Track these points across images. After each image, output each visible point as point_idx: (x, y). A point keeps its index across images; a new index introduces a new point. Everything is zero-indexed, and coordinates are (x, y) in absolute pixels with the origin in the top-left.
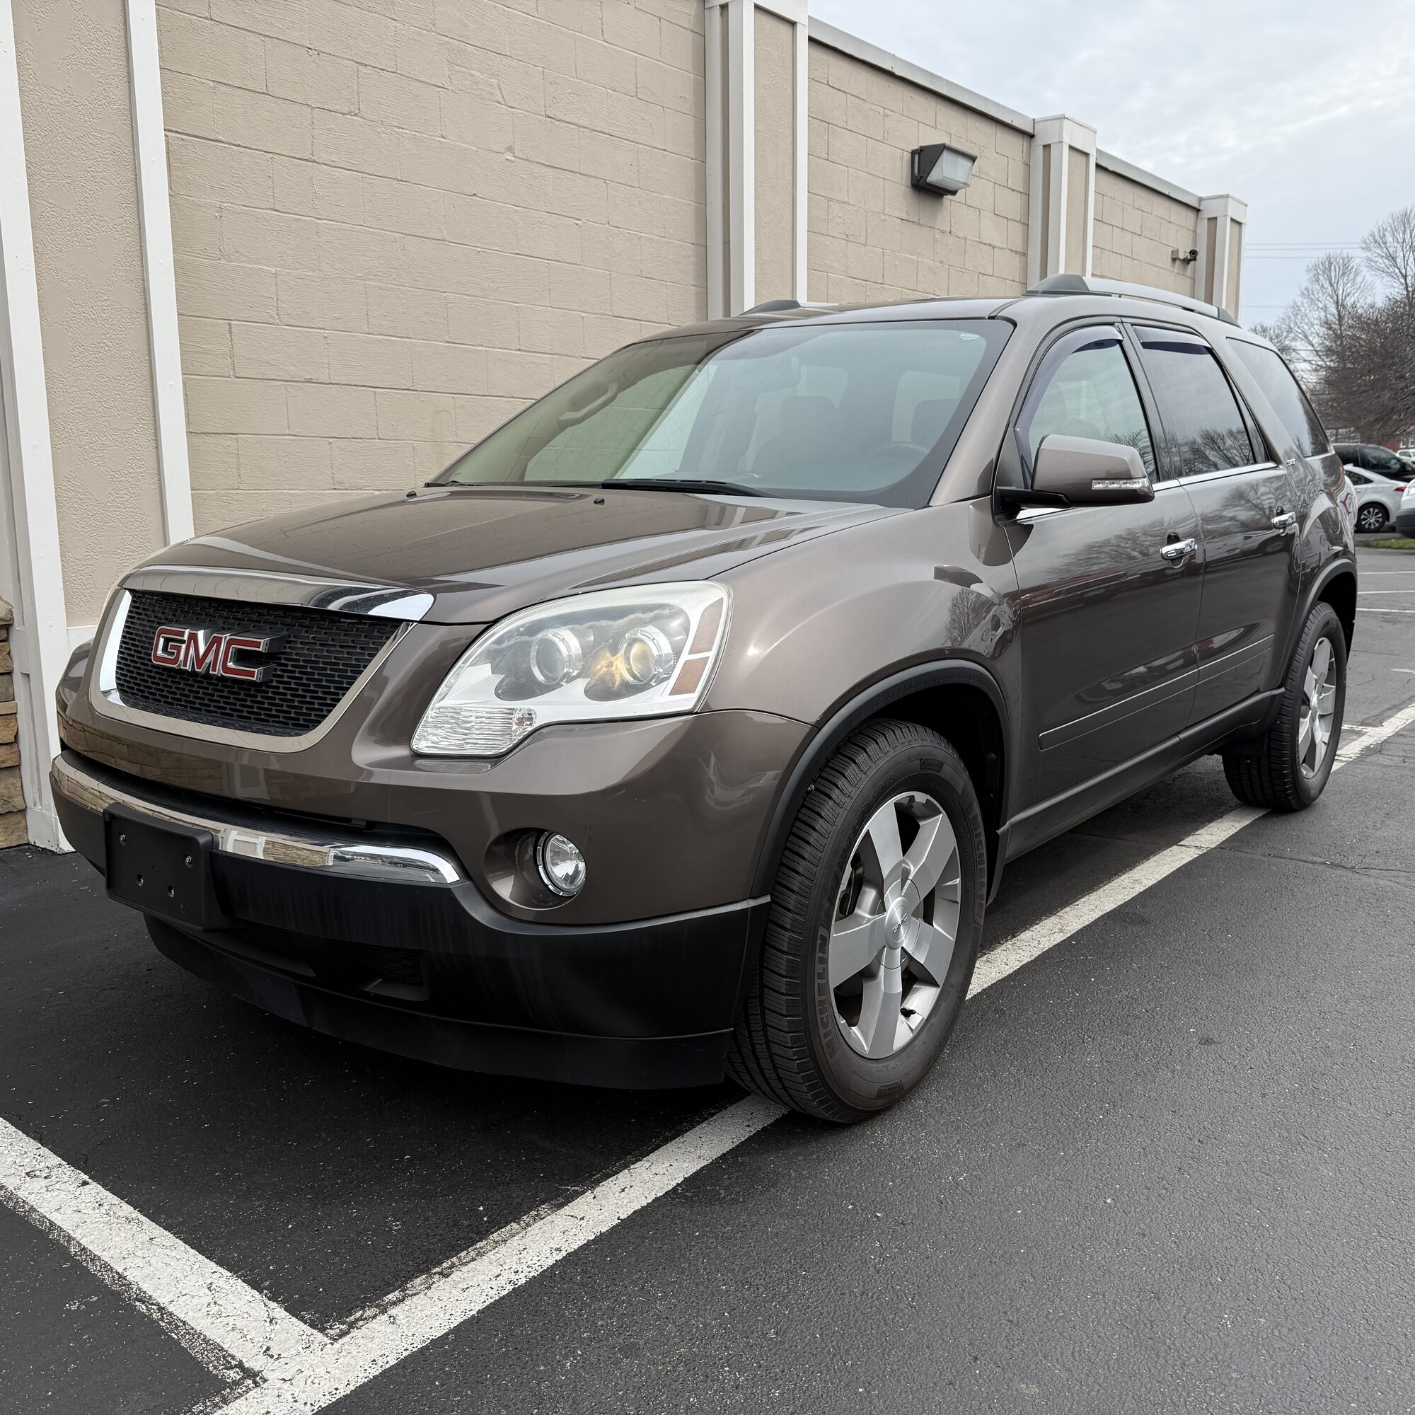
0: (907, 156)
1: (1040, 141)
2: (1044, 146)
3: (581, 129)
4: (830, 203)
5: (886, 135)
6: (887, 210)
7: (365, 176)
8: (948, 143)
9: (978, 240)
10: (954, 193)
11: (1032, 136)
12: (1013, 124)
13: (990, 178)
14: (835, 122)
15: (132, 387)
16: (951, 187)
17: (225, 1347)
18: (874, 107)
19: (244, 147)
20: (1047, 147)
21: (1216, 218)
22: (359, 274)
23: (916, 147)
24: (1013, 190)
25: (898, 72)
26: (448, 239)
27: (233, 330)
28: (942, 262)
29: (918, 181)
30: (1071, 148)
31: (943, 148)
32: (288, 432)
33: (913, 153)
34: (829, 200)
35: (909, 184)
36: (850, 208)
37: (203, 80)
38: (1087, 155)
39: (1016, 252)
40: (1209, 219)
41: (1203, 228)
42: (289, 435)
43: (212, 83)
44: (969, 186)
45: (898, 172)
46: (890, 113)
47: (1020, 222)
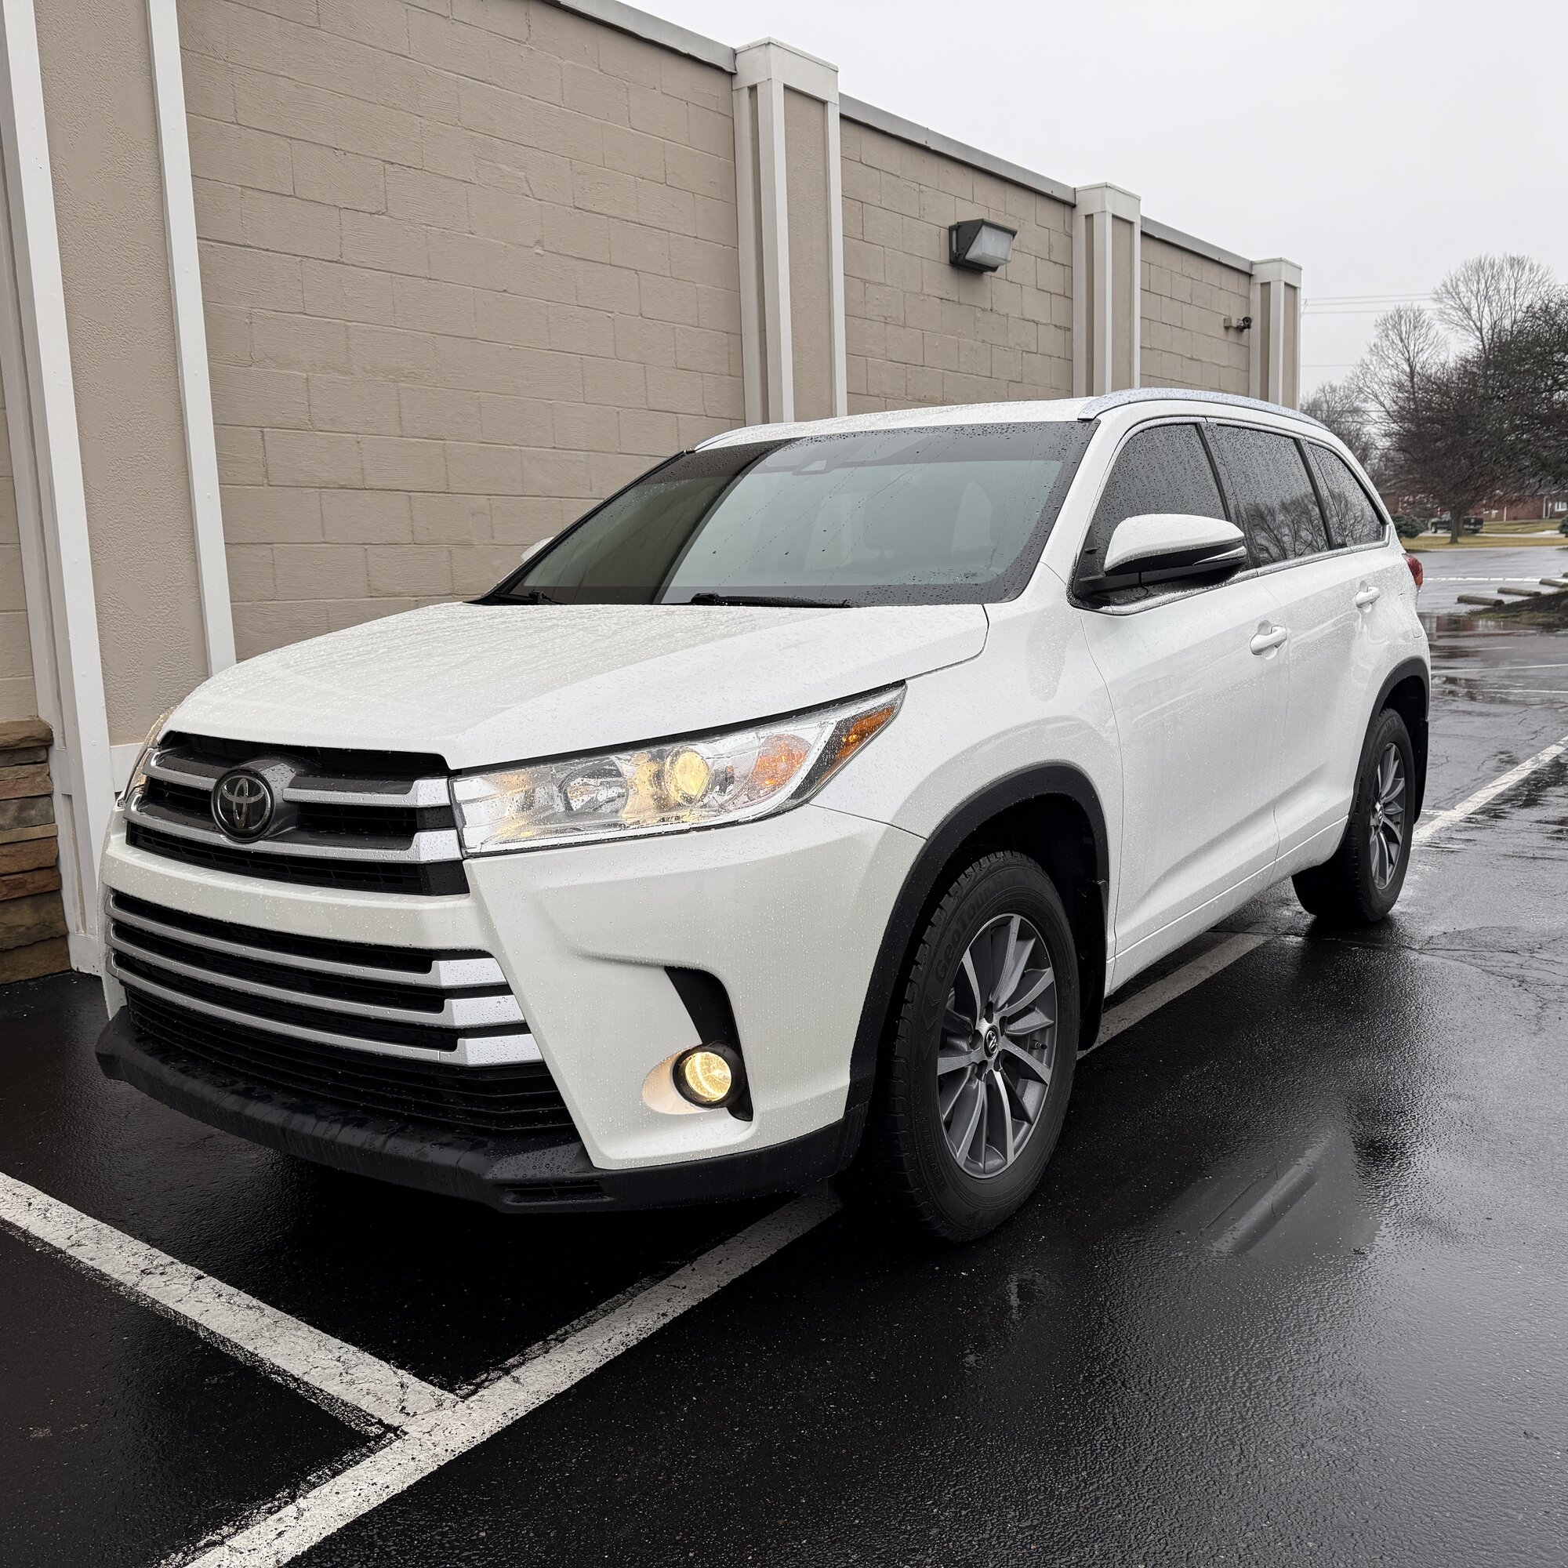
0: (944, 233)
1: (1082, 211)
2: (1087, 216)
3: (610, 219)
4: (867, 285)
5: (922, 212)
6: (926, 290)
7: (394, 275)
8: (986, 218)
9: (1021, 317)
10: (994, 269)
11: (1074, 206)
12: (1054, 195)
13: (1031, 252)
14: (869, 201)
15: (169, 500)
16: (992, 263)
17: (364, 1408)
18: (908, 183)
19: (273, 251)
20: (1089, 217)
21: (1269, 283)
22: (390, 377)
23: (953, 223)
24: (1056, 263)
25: (933, 147)
26: (479, 337)
27: (266, 438)
28: (984, 341)
29: (957, 258)
30: (1114, 217)
31: (982, 223)
32: (323, 540)
33: (951, 229)
34: (865, 282)
35: (948, 262)
36: (887, 289)
37: (232, 186)
38: (1131, 223)
39: (1060, 328)
40: (1262, 284)
41: (1256, 294)
42: (325, 543)
43: (240, 189)
44: (1010, 262)
45: (937, 249)
46: (925, 189)
47: (1064, 296)
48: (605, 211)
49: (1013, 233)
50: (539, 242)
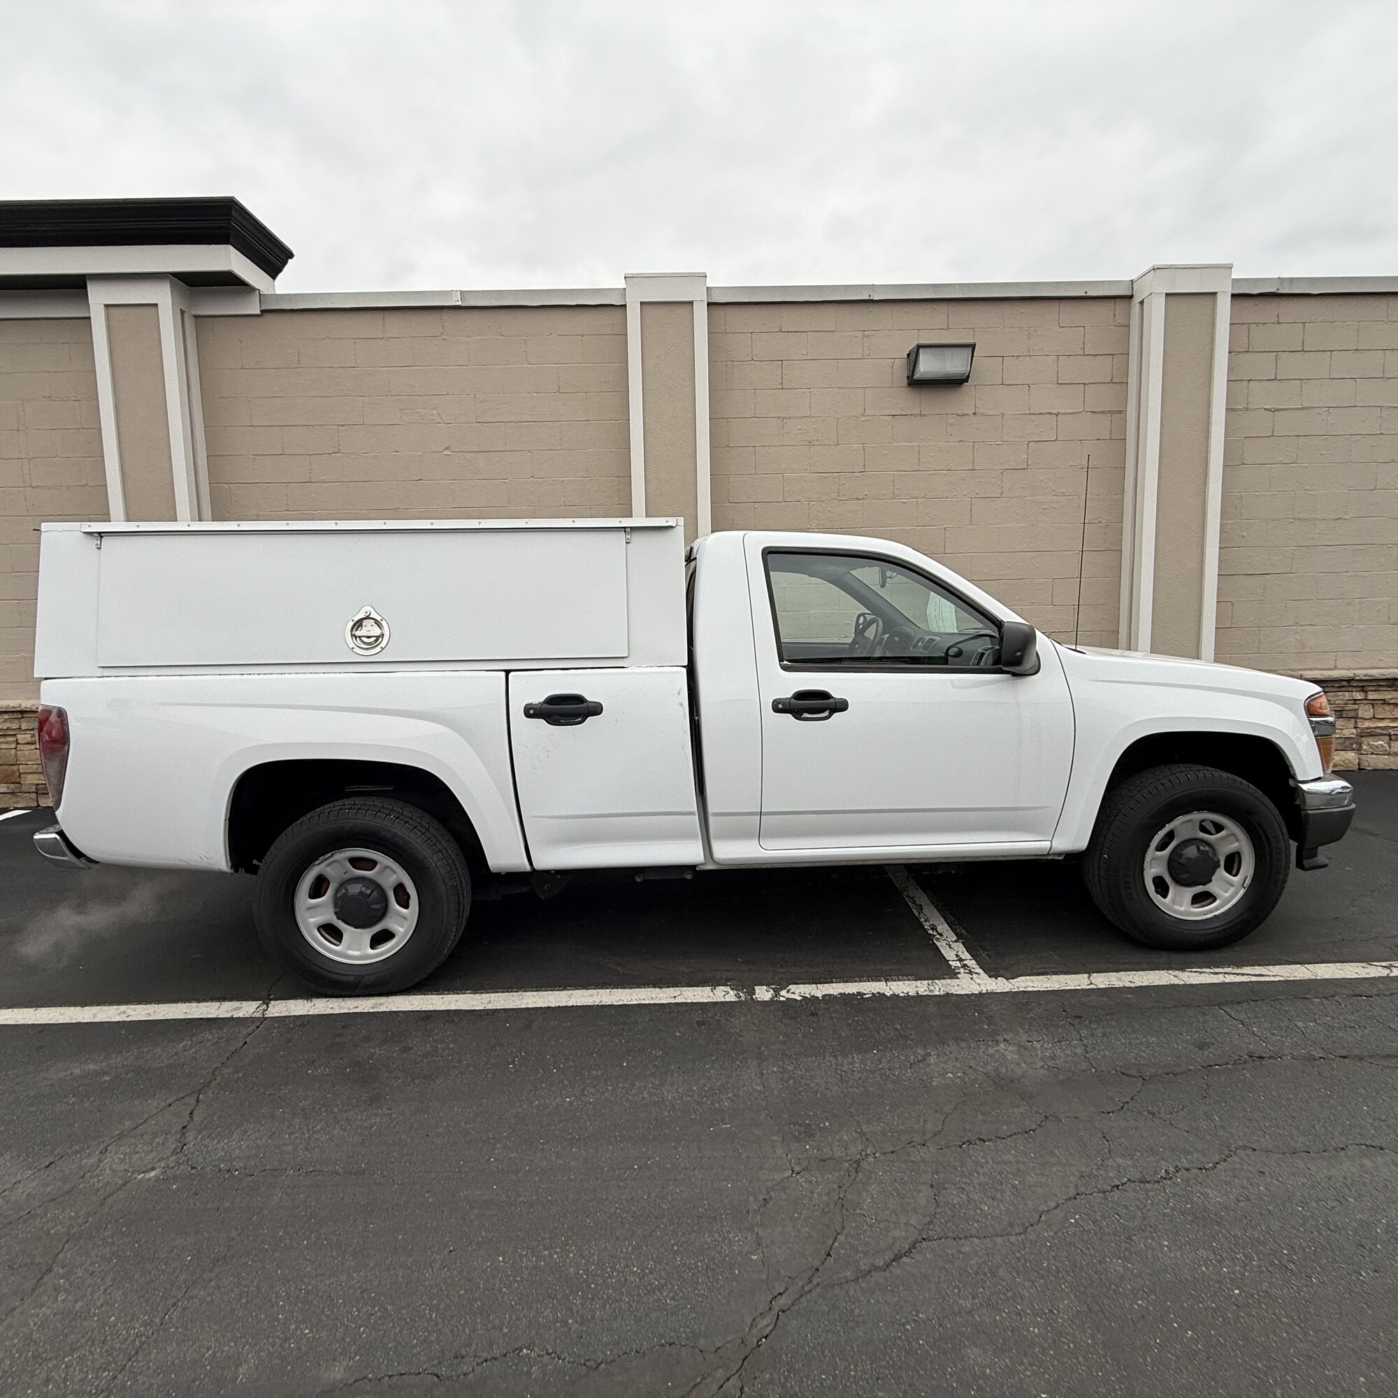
1: (1137, 300)
2: (1140, 303)
3: (508, 424)
5: (867, 352)
6: (869, 412)
9: (1028, 412)
11: (1130, 297)
12: (1089, 294)
13: (1047, 353)
14: (793, 358)
16: (958, 376)
18: (847, 334)
19: (272, 483)
23: (908, 352)
24: (1096, 355)
25: (876, 298)
28: (961, 441)
29: (911, 379)
30: (1167, 295)
31: (919, 347)
33: (907, 358)
35: (907, 381)
36: (813, 420)
38: (1209, 293)
39: (1103, 412)
46: (872, 333)
47: (1111, 382)
48: (503, 420)
49: (973, 346)
50: (447, 448)
